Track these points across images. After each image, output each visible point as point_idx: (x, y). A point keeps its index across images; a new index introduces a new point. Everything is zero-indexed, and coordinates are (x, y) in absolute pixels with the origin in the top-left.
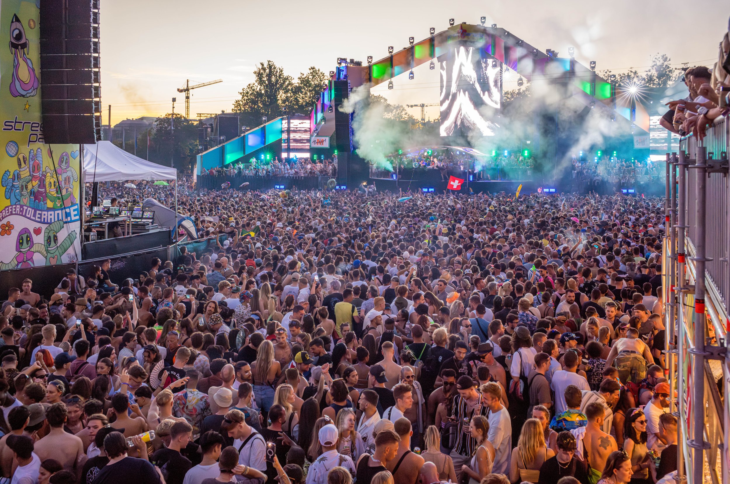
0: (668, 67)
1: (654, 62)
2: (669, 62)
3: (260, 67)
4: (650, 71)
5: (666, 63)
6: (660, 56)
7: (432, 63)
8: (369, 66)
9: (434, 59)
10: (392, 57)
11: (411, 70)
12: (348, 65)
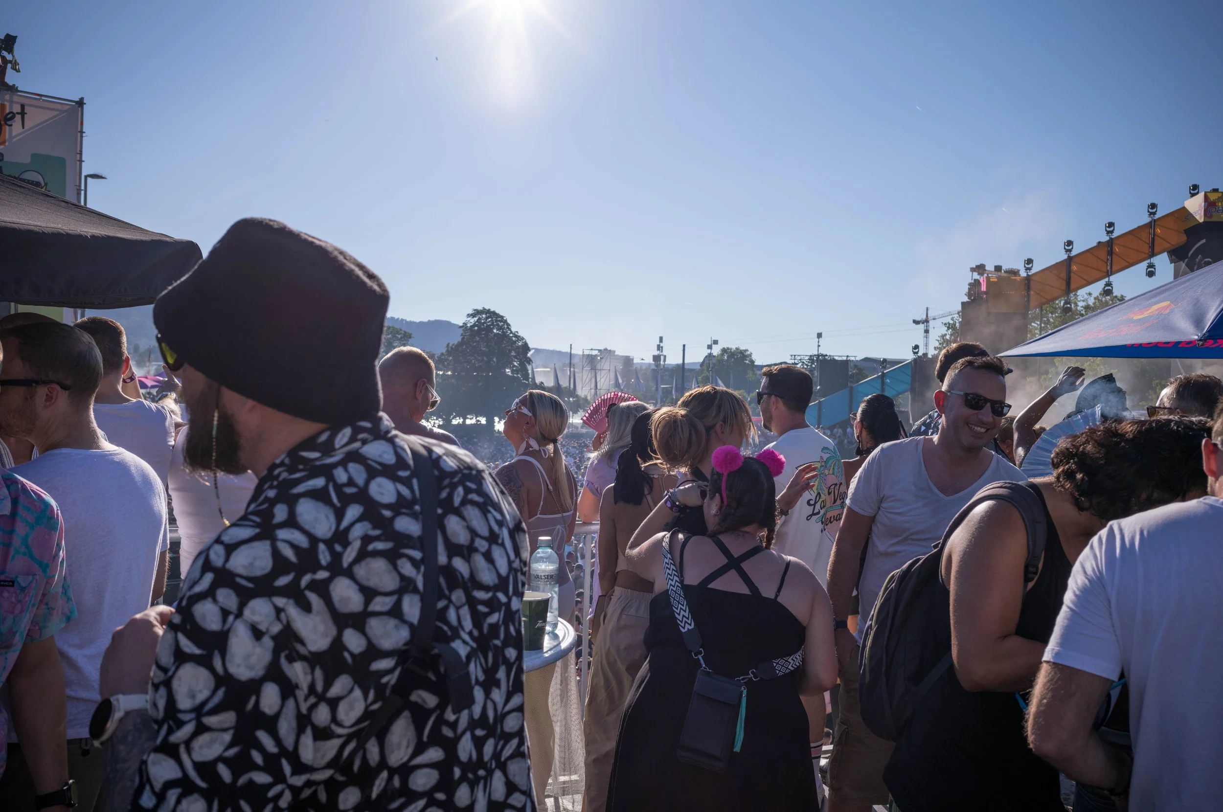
7: (1151, 266)
8: (1027, 275)
9: (1154, 258)
10: (1070, 259)
11: (1107, 279)
12: (990, 275)
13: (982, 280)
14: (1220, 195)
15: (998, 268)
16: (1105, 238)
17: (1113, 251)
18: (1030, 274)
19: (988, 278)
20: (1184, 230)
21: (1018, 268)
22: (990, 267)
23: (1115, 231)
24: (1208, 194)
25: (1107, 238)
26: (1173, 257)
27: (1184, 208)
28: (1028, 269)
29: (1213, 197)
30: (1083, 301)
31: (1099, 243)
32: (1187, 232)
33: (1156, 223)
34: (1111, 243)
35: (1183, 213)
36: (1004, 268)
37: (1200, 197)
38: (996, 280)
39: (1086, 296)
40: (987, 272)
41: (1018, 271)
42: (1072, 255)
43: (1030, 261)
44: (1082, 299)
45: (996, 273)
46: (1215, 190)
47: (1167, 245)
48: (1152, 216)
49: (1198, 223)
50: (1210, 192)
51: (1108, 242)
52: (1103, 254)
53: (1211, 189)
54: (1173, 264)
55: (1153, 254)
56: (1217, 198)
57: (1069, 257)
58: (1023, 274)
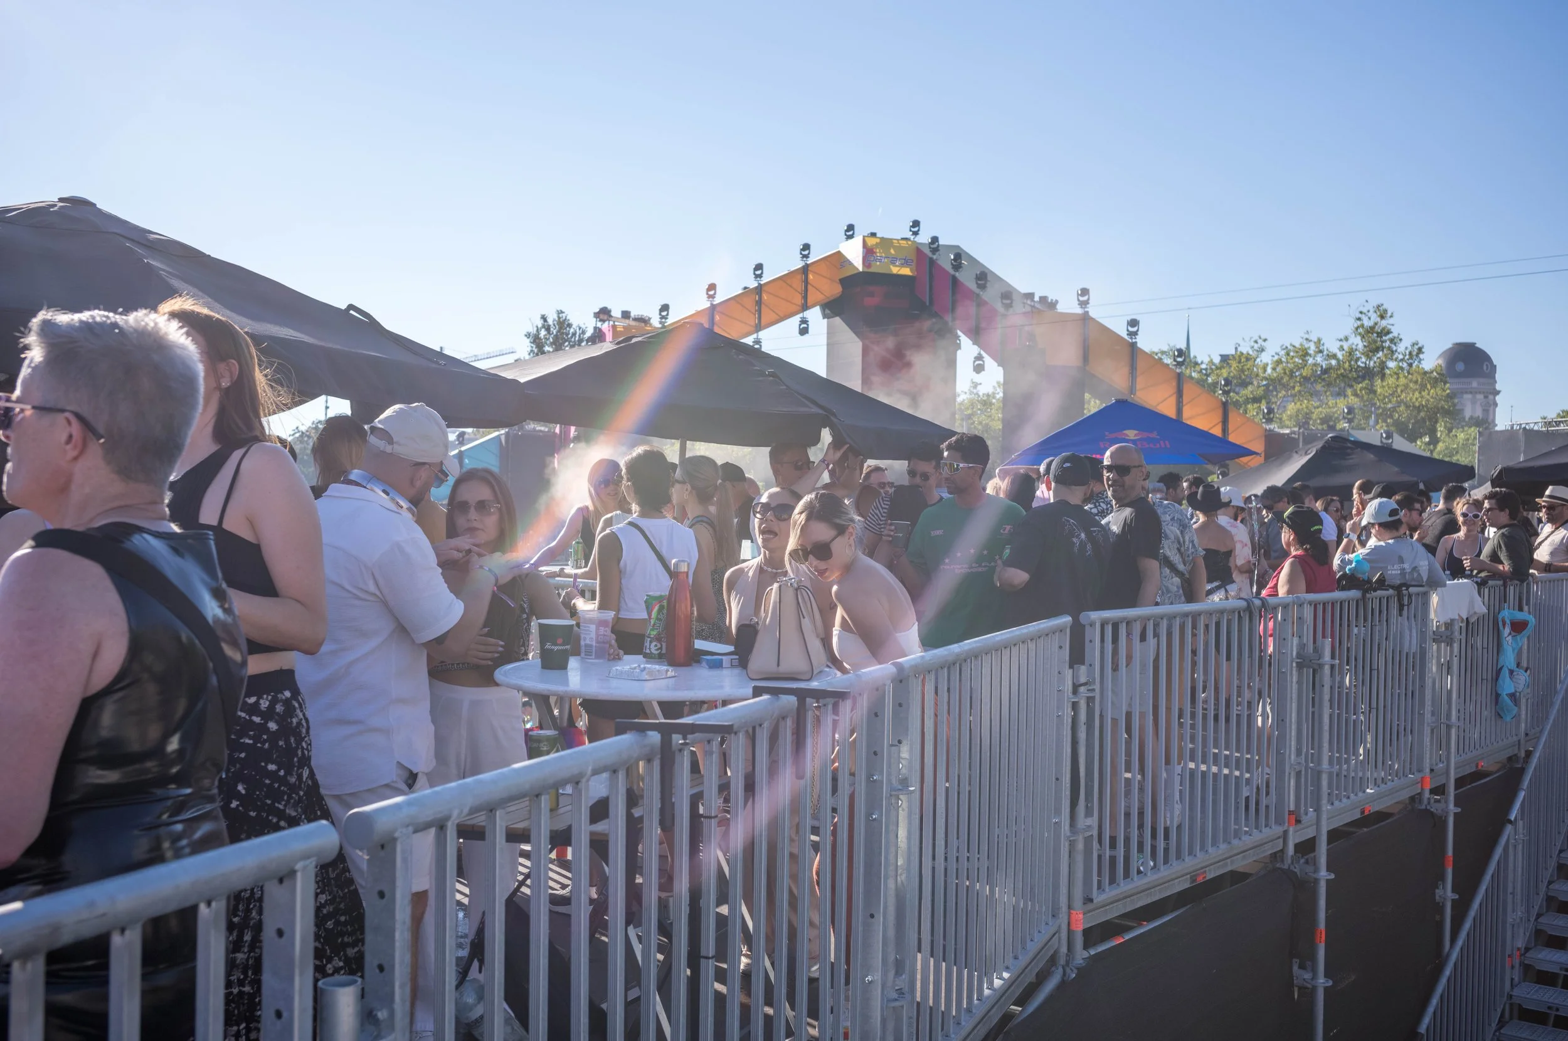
0: (1389, 332)
1: (1359, 319)
2: (1391, 321)
3: (540, 323)
4: (1346, 339)
5: (1384, 323)
6: (1370, 306)
7: (804, 321)
8: (662, 325)
9: (808, 312)
10: (713, 307)
11: (755, 336)
12: (616, 323)
13: (605, 327)
14: (878, 240)
15: (626, 315)
16: (753, 284)
17: (763, 300)
19: (614, 327)
20: (840, 280)
21: (651, 315)
22: (616, 313)
23: (763, 275)
24: (866, 238)
25: (755, 284)
26: (827, 311)
27: (839, 252)
28: (663, 318)
29: (871, 242)
31: (746, 289)
32: (844, 282)
33: (809, 268)
34: (759, 289)
35: (838, 259)
36: (632, 315)
37: (857, 242)
38: (622, 329)
40: (613, 319)
41: (651, 319)
42: (715, 303)
43: (665, 308)
45: (623, 320)
46: (873, 235)
47: (820, 297)
48: (805, 259)
49: (856, 272)
50: (868, 236)
51: (756, 288)
52: (750, 302)
53: (869, 232)
54: (826, 320)
55: (805, 307)
56: (875, 243)
57: (712, 304)
58: (656, 323)
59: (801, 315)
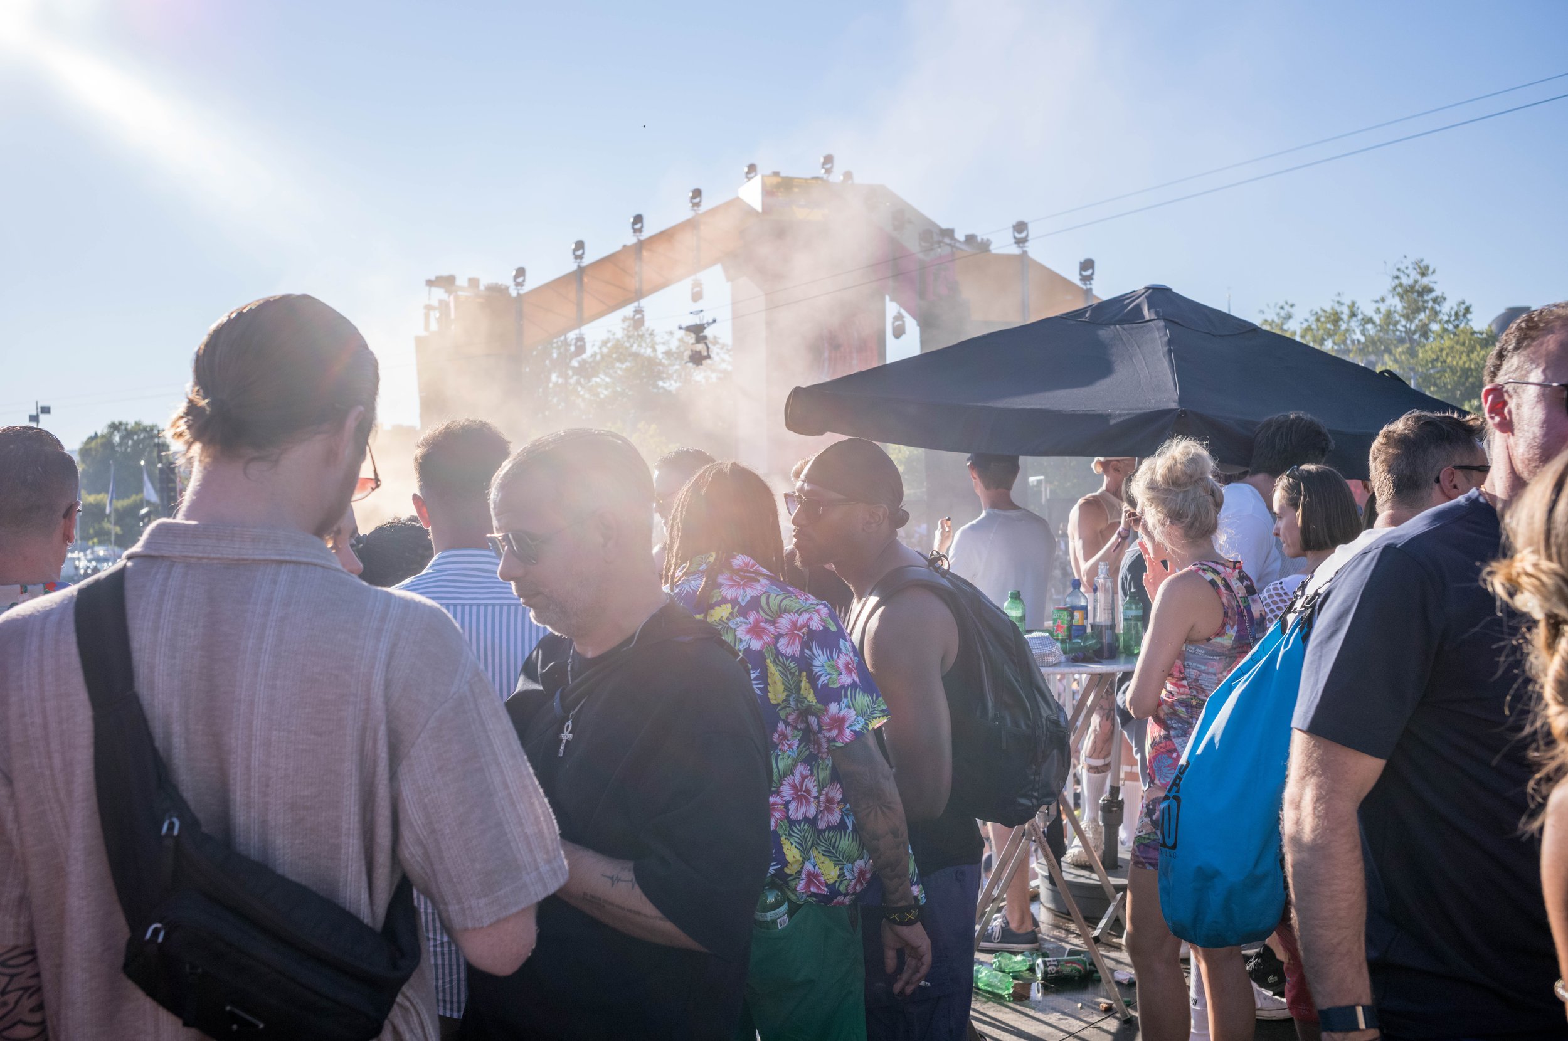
0: (1431, 291)
1: (1397, 277)
2: (1433, 277)
4: (1383, 300)
5: (1425, 281)
6: (1409, 262)
7: (697, 284)
8: (518, 294)
9: (701, 273)
10: (582, 270)
11: (636, 304)
12: (463, 294)
13: (450, 300)
14: (781, 180)
15: (474, 283)
16: (631, 240)
17: (643, 259)
18: (522, 292)
19: (460, 299)
20: (740, 233)
21: (508, 284)
22: (462, 281)
23: (644, 229)
24: (767, 179)
25: (634, 241)
26: (730, 272)
27: (738, 198)
28: (519, 285)
29: (773, 182)
30: (664, 344)
31: (625, 246)
32: (744, 235)
33: (702, 219)
34: (640, 246)
35: (737, 206)
36: (483, 282)
37: (756, 183)
39: (666, 337)
40: (458, 288)
41: (507, 288)
42: (583, 265)
43: (521, 272)
44: (662, 341)
45: (472, 290)
46: (776, 174)
47: (718, 253)
48: (696, 208)
50: (769, 176)
51: (635, 244)
52: (629, 264)
53: (771, 171)
54: (730, 283)
55: (699, 267)
56: (777, 184)
57: (579, 267)
58: (513, 293)
59: (693, 277)
